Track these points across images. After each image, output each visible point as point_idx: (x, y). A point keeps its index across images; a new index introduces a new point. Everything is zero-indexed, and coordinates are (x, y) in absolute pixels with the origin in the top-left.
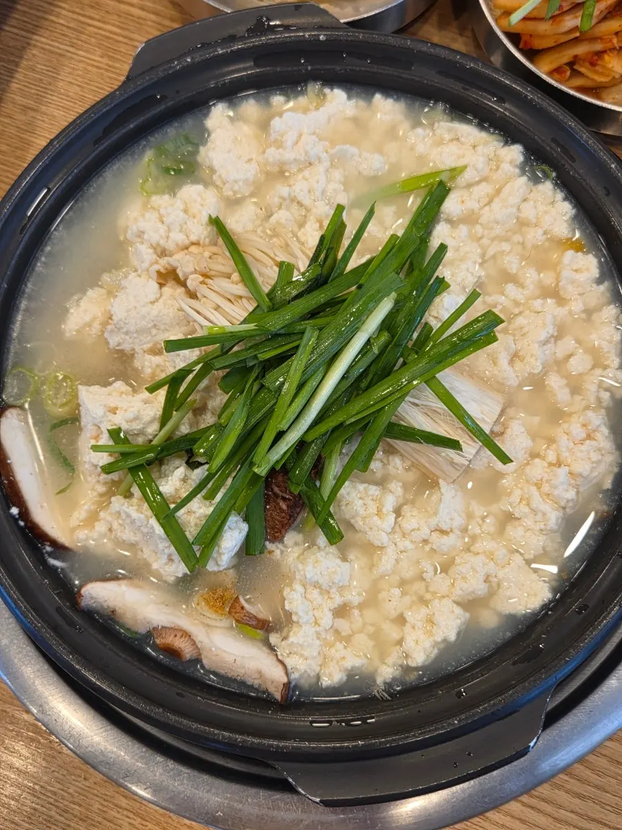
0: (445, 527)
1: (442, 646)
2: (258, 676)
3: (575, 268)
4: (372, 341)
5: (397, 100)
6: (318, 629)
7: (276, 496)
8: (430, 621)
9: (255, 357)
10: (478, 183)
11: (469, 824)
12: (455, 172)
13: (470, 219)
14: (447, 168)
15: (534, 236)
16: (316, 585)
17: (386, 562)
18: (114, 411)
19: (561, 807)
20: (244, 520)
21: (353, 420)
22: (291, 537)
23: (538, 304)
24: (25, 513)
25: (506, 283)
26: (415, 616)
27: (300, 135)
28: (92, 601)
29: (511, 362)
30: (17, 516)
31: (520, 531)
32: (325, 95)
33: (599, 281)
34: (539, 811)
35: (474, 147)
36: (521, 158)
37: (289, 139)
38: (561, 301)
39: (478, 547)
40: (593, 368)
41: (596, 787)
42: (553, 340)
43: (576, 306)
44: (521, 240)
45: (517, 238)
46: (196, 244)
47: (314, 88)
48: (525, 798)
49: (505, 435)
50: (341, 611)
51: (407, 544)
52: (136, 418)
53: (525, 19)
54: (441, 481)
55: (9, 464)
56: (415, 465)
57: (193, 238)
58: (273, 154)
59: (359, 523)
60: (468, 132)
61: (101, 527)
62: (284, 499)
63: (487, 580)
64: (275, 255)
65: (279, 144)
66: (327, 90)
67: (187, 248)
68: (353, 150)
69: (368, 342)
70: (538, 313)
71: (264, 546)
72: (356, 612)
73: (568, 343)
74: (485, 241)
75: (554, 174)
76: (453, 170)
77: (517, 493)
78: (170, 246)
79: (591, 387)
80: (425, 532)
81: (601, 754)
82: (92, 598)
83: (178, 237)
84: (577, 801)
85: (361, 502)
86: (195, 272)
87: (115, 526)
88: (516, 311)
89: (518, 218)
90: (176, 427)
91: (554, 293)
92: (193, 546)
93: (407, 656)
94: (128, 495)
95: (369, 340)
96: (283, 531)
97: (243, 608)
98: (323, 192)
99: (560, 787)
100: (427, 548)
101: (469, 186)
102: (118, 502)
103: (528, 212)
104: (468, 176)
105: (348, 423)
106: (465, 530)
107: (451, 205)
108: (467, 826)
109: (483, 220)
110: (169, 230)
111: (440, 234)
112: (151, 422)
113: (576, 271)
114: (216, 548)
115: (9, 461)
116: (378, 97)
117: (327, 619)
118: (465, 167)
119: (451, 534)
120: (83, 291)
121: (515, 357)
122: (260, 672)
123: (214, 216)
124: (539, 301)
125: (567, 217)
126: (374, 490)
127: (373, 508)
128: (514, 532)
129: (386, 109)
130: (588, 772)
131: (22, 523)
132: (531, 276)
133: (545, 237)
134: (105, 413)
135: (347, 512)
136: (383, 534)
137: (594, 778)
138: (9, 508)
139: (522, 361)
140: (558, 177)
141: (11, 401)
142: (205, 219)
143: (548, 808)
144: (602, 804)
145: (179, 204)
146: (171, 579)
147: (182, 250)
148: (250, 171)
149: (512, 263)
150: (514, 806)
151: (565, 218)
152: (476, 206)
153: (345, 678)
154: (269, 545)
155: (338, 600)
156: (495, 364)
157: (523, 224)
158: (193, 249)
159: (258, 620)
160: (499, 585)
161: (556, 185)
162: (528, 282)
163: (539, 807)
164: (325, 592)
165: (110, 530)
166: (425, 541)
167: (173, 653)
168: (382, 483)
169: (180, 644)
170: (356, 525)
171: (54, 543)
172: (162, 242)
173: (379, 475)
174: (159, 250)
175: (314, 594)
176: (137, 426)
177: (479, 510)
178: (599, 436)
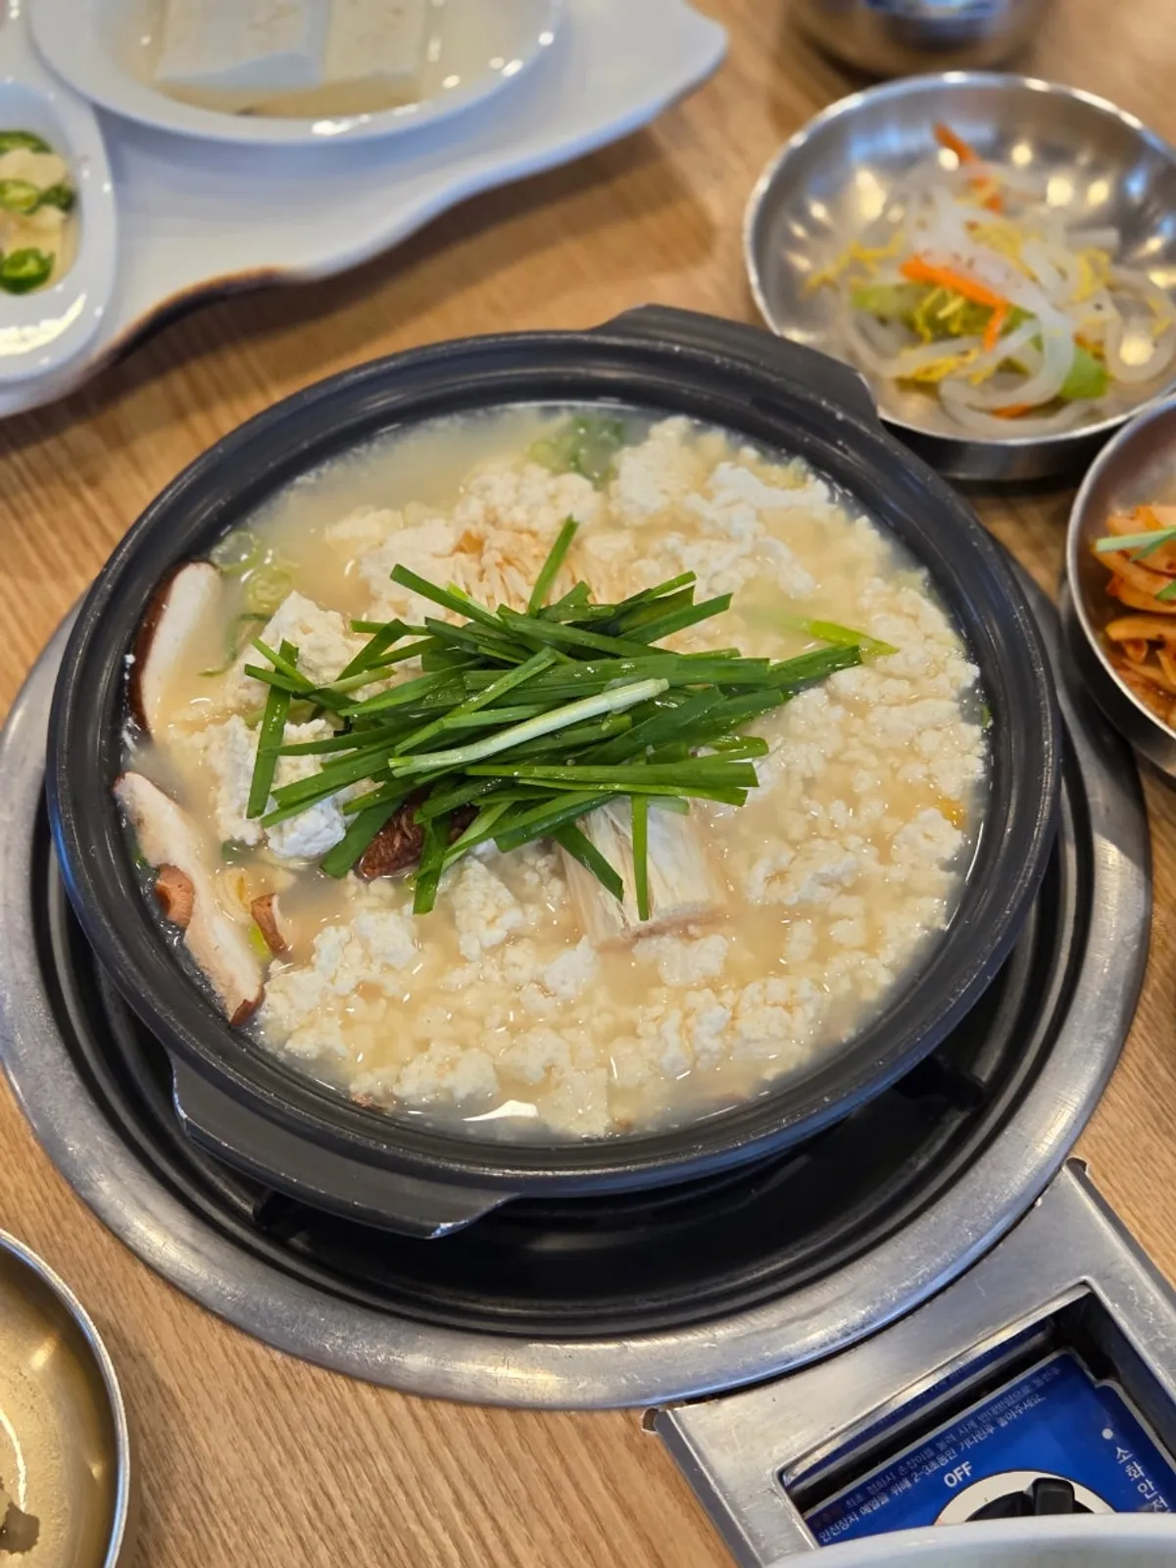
0: (549, 983)
1: (443, 1098)
2: (227, 984)
3: (929, 832)
4: (609, 716)
5: (883, 535)
6: (329, 985)
7: (399, 827)
8: (453, 1065)
9: (476, 646)
10: (899, 677)
11: (329, 1379)
12: (881, 648)
13: (858, 708)
14: (876, 638)
15: (915, 772)
16: (365, 943)
17: (458, 977)
18: (306, 631)
19: (449, 1444)
20: (346, 828)
21: (528, 782)
22: (382, 886)
23: (854, 841)
24: (137, 669)
25: (838, 798)
26: (440, 1051)
27: (740, 501)
28: (129, 796)
29: (770, 880)
30: (128, 667)
31: (629, 1050)
32: (804, 480)
33: (948, 866)
34: (421, 1429)
35: (928, 637)
36: (969, 683)
37: (724, 496)
38: (885, 857)
39: (570, 1033)
40: (861, 949)
41: (509, 1454)
42: (839, 889)
43: (897, 873)
44: (896, 766)
45: (896, 762)
46: (533, 534)
47: (798, 464)
48: (416, 1403)
49: (695, 942)
50: (369, 991)
51: (496, 977)
52: (322, 650)
53: (1124, 554)
54: (584, 938)
55: (161, 609)
56: (572, 908)
57: (535, 526)
58: (695, 501)
59: (461, 917)
60: (935, 618)
61: (198, 739)
62: (404, 835)
63: (548, 1070)
64: (598, 590)
65: (708, 495)
66: (811, 477)
67: (520, 532)
68: (784, 551)
69: (605, 715)
70: (847, 850)
71: (345, 874)
72: (383, 1002)
73: (854, 905)
74: (854, 741)
75: (990, 723)
76: (880, 643)
77: (657, 1010)
78: (505, 519)
79: (839, 963)
80: (523, 975)
81: (546, 1425)
82: (131, 791)
83: (520, 515)
84: (473, 1453)
85: (481, 897)
86: (501, 550)
87: (215, 746)
88: (825, 833)
89: (911, 742)
90: (354, 688)
91: (883, 845)
92: (270, 797)
93: (398, 1080)
94: (252, 727)
95: (607, 713)
96: (377, 871)
97: (269, 905)
98: (716, 574)
99: (466, 1424)
100: (515, 995)
101: (888, 675)
102: (237, 724)
103: (929, 742)
104: (895, 662)
105: (521, 782)
106: (568, 1007)
107: (846, 679)
108: (326, 1379)
109: (872, 718)
110: (517, 502)
111: (810, 700)
112: (334, 666)
113: (927, 836)
114: (292, 819)
115: (164, 606)
116: (864, 520)
117: (347, 982)
118: (897, 651)
119: (550, 998)
120: (379, 508)
121: (779, 875)
122: (232, 980)
123: (576, 519)
124: (859, 840)
125: (970, 777)
126: (505, 896)
127: (489, 913)
128: (623, 1047)
129: (865, 538)
130: (513, 1434)
131: (127, 677)
132: (873, 809)
133: (925, 780)
134: (294, 624)
135: (459, 898)
136: (477, 943)
137: (515, 1446)
138: (128, 653)
139: (782, 883)
140: (992, 728)
141: (216, 560)
142: (564, 514)
143: (434, 1436)
144: (499, 1478)
145: (551, 485)
146: (224, 837)
147: (515, 531)
148: (657, 503)
149: (864, 781)
150: (396, 1402)
151: (964, 777)
152: (874, 697)
153: (314, 1056)
154: (351, 875)
155: (373, 974)
156: (750, 867)
157: (912, 752)
158: (526, 538)
159: (275, 932)
160: (558, 1085)
161: (985, 736)
162: (864, 812)
163: (424, 1423)
164: (367, 958)
165: (206, 748)
166: (518, 988)
167: (163, 900)
168: (522, 900)
169: (176, 895)
170: (457, 920)
171: (141, 720)
172: (501, 510)
173: (527, 890)
174: (491, 517)
175: (356, 951)
176: (316, 659)
177: (602, 997)
178: (799, 1014)
